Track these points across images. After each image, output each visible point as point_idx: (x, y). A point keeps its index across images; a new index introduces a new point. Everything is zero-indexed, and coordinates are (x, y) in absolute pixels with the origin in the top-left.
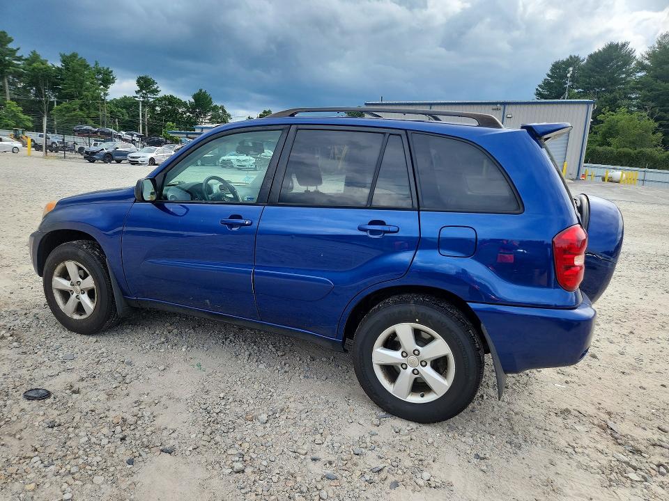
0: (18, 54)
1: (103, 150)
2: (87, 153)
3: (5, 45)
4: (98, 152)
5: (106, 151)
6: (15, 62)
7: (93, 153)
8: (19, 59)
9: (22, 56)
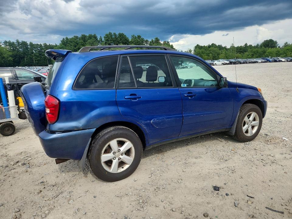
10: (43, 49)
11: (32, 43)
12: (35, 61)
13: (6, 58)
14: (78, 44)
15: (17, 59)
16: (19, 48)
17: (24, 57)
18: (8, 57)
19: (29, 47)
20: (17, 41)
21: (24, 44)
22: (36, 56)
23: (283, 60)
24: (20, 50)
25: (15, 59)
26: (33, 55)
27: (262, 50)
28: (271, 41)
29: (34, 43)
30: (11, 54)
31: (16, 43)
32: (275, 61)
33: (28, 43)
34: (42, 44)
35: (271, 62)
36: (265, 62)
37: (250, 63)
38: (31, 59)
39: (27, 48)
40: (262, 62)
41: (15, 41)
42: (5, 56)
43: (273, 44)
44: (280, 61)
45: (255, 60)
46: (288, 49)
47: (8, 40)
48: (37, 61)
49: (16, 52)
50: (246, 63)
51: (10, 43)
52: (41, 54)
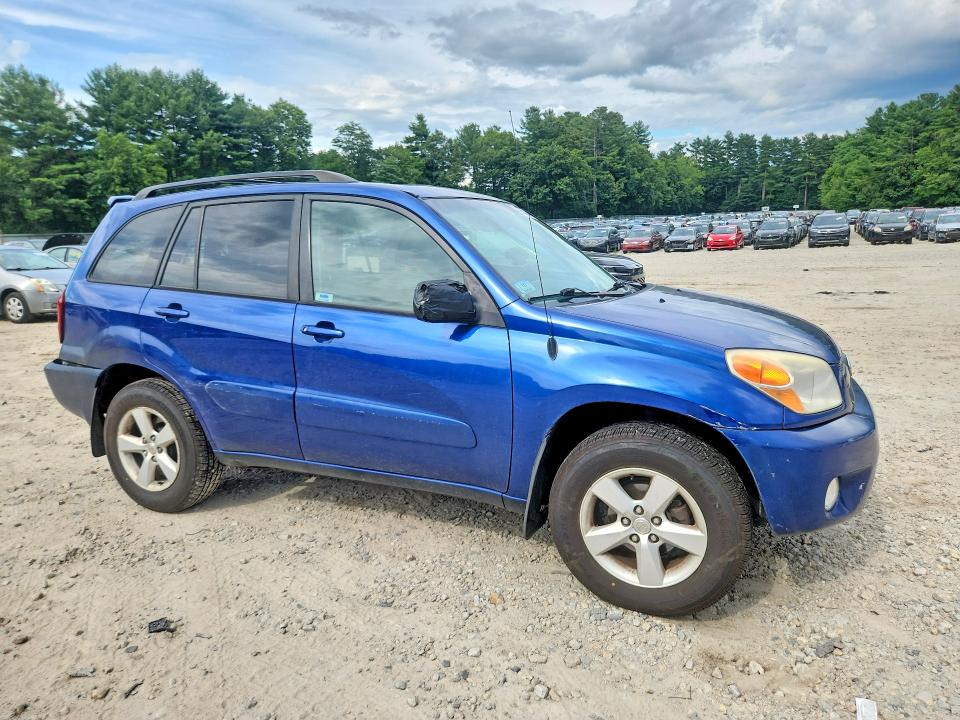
10: (799, 153)
11: (769, 138)
12: (767, 193)
13: (688, 187)
14: (928, 124)
15: (716, 189)
16: (729, 157)
17: (736, 184)
18: (692, 186)
19: (758, 151)
20: (726, 137)
21: (747, 142)
22: (773, 178)
24: (731, 162)
25: (712, 188)
26: (765, 174)
29: (774, 138)
30: (702, 175)
31: (725, 142)
33: (759, 138)
34: (800, 137)
38: (756, 188)
39: (752, 156)
41: (722, 138)
42: (686, 182)
47: (703, 138)
48: (774, 193)
49: (717, 170)
51: (709, 144)
52: (791, 169)
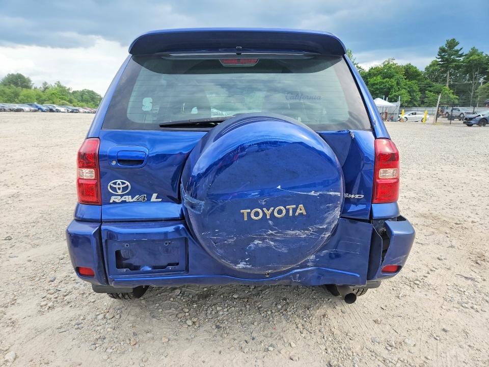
0: (460, 53)
1: (480, 116)
2: (466, 119)
3: (453, 48)
4: (475, 118)
5: (482, 117)
6: (457, 59)
7: (471, 119)
8: (461, 56)
9: (463, 53)
23: (62, 109)
27: (12, 90)
28: (20, 77)
32: (51, 111)
35: (44, 111)
36: (35, 111)
37: (11, 110)
40: (31, 111)
43: (24, 82)
44: (58, 111)
45: (17, 106)
46: (53, 94)
50: (5, 110)
